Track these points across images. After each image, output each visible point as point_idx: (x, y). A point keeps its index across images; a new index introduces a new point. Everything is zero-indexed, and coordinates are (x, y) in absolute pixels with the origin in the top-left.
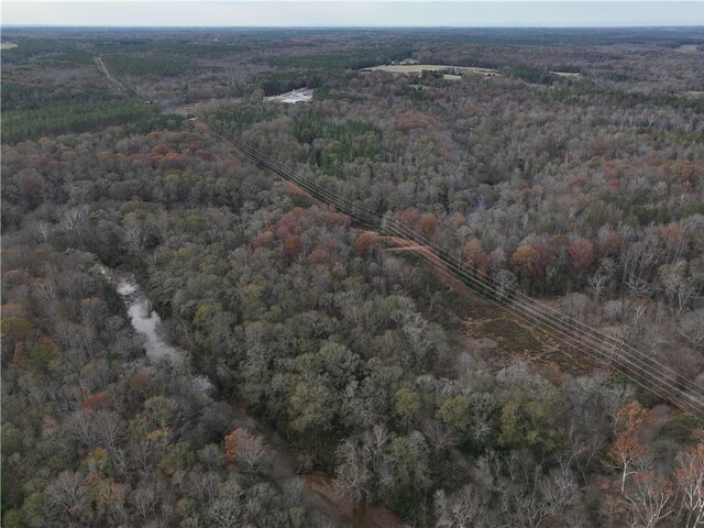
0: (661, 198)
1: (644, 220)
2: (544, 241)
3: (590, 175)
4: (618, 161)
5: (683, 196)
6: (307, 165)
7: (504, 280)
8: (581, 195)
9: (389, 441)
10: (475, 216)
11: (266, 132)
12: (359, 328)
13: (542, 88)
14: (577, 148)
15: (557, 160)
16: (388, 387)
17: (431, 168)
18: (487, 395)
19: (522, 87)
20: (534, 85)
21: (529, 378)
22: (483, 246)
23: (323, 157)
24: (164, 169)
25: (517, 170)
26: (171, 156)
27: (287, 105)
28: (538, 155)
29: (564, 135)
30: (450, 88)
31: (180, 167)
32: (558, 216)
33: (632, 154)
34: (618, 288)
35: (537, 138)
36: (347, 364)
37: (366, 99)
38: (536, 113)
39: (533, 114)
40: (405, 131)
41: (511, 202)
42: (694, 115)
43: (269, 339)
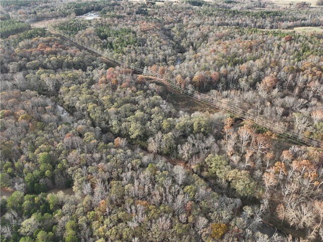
0: (241, 55)
1: (235, 64)
2: (203, 73)
3: (217, 48)
4: (227, 41)
5: (247, 54)
6: (108, 49)
7: (190, 88)
8: (214, 56)
9: (162, 136)
10: (178, 66)
11: (86, 35)
12: (146, 107)
13: (197, 8)
14: (213, 36)
15: (206, 41)
16: (159, 122)
17: (158, 48)
18: (189, 121)
19: (188, 8)
20: (195, 7)
21: (201, 115)
22: (182, 76)
23: (114, 46)
24: (48, 55)
25: (191, 47)
26: (48, 49)
27: (90, 21)
28: (198, 39)
29: (208, 31)
30: (160, 9)
31: (55, 53)
32: (206, 64)
33: (232, 38)
34: (227, 88)
35: (197, 33)
36: (145, 117)
37: (124, 16)
38: (197, 21)
39: (195, 21)
40: (145, 32)
41: (190, 60)
42: (255, 20)
43: (117, 113)
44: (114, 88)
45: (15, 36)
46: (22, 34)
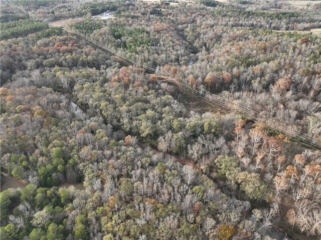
0: (254, 56)
1: (248, 65)
2: (215, 74)
3: (230, 48)
4: (240, 42)
5: (261, 56)
6: (122, 49)
7: (202, 89)
8: (227, 57)
9: (173, 135)
10: (190, 67)
11: (101, 35)
12: (157, 106)
13: (211, 8)
14: (226, 37)
15: (219, 42)
16: (170, 122)
17: (171, 48)
18: (199, 121)
19: (203, 9)
20: (209, 7)
21: (211, 116)
22: (194, 77)
23: (127, 45)
24: (64, 53)
25: (204, 47)
26: (64, 47)
27: (105, 21)
28: (211, 40)
29: (221, 31)
30: (174, 10)
31: (71, 52)
32: (219, 65)
33: (246, 39)
34: (239, 89)
35: (211, 34)
36: (156, 116)
37: (139, 17)
38: (210, 21)
39: (209, 22)
40: (158, 32)
41: (203, 60)
42: (271, 21)
43: (129, 111)
44: (126, 87)
45: (34, 35)
46: (40, 33)
